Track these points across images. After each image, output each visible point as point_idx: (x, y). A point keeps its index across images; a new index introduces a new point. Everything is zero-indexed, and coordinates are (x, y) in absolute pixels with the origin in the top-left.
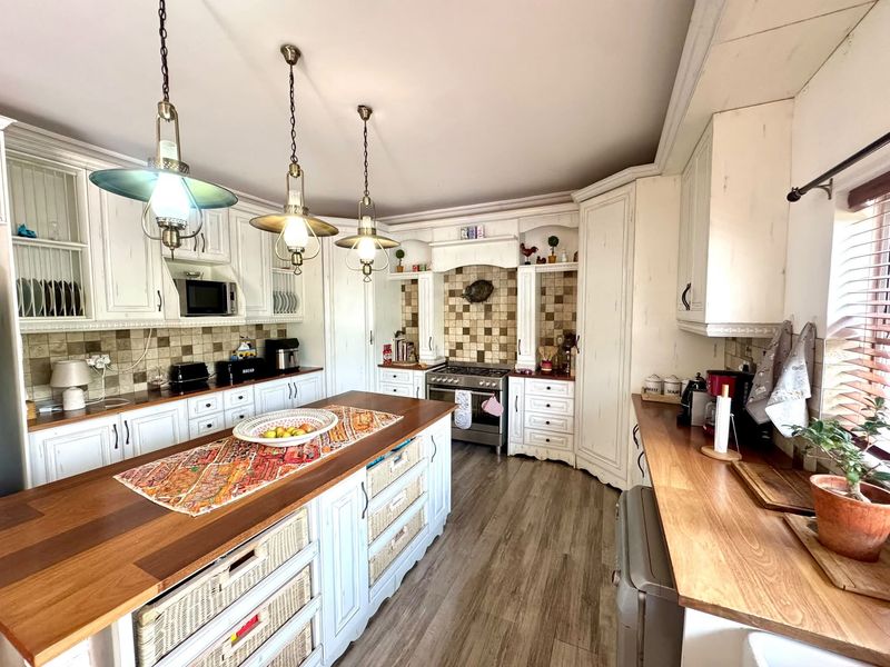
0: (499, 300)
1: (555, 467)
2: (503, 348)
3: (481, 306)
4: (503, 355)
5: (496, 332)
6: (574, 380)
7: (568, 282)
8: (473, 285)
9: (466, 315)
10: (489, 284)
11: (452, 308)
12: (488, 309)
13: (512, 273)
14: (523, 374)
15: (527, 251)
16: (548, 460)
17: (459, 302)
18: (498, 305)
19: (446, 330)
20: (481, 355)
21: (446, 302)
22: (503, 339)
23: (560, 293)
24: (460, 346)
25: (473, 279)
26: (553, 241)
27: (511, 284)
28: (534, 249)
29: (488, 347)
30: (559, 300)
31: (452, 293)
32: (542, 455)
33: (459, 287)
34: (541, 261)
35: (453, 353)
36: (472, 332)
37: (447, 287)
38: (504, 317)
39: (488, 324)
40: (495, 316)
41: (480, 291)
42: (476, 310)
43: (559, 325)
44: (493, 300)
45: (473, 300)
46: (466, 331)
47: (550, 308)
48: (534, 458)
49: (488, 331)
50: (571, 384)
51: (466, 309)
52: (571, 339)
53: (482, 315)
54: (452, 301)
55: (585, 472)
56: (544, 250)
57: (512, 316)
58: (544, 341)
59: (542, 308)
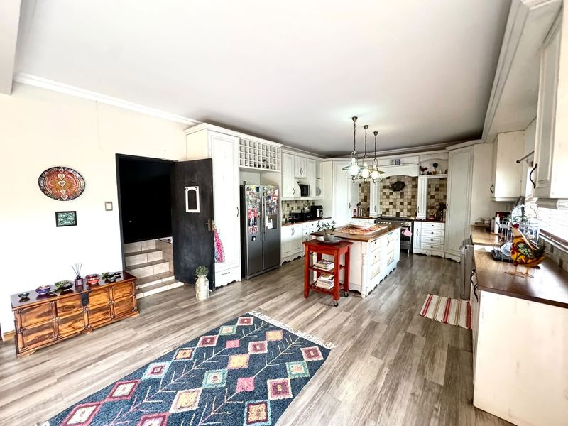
0: (408, 190)
1: (435, 259)
2: (409, 211)
3: (399, 192)
4: (409, 214)
5: (406, 204)
6: (445, 222)
7: (442, 182)
8: (395, 183)
9: (391, 196)
10: (403, 183)
11: (384, 194)
12: (402, 194)
13: (415, 179)
14: (421, 220)
15: (422, 169)
16: (432, 256)
17: (388, 191)
18: (407, 192)
19: (381, 203)
20: (398, 214)
21: (381, 191)
22: (409, 207)
23: (438, 186)
24: (387, 210)
25: (395, 181)
26: (435, 165)
27: (414, 183)
28: (426, 169)
29: (402, 210)
30: (437, 190)
31: (384, 187)
32: (429, 253)
33: (388, 184)
34: (429, 173)
35: (384, 213)
36: (394, 204)
37: (382, 185)
38: (410, 197)
39: (402, 200)
40: (405, 197)
41: (398, 185)
42: (396, 195)
43: (437, 201)
44: (405, 190)
45: (395, 190)
46: (391, 203)
47: (433, 193)
48: (425, 255)
49: (402, 204)
50: (443, 224)
51: (391, 194)
52: (443, 206)
53: (399, 197)
54: (384, 190)
55: (450, 259)
56: (431, 169)
57: (414, 197)
58: (429, 207)
59: (429, 193)
